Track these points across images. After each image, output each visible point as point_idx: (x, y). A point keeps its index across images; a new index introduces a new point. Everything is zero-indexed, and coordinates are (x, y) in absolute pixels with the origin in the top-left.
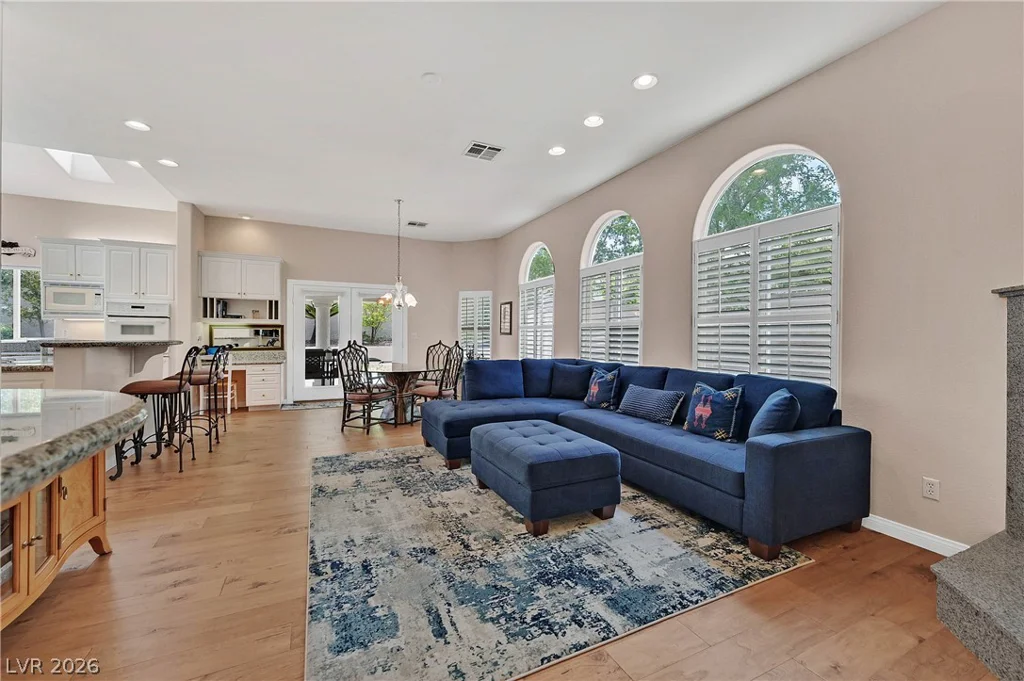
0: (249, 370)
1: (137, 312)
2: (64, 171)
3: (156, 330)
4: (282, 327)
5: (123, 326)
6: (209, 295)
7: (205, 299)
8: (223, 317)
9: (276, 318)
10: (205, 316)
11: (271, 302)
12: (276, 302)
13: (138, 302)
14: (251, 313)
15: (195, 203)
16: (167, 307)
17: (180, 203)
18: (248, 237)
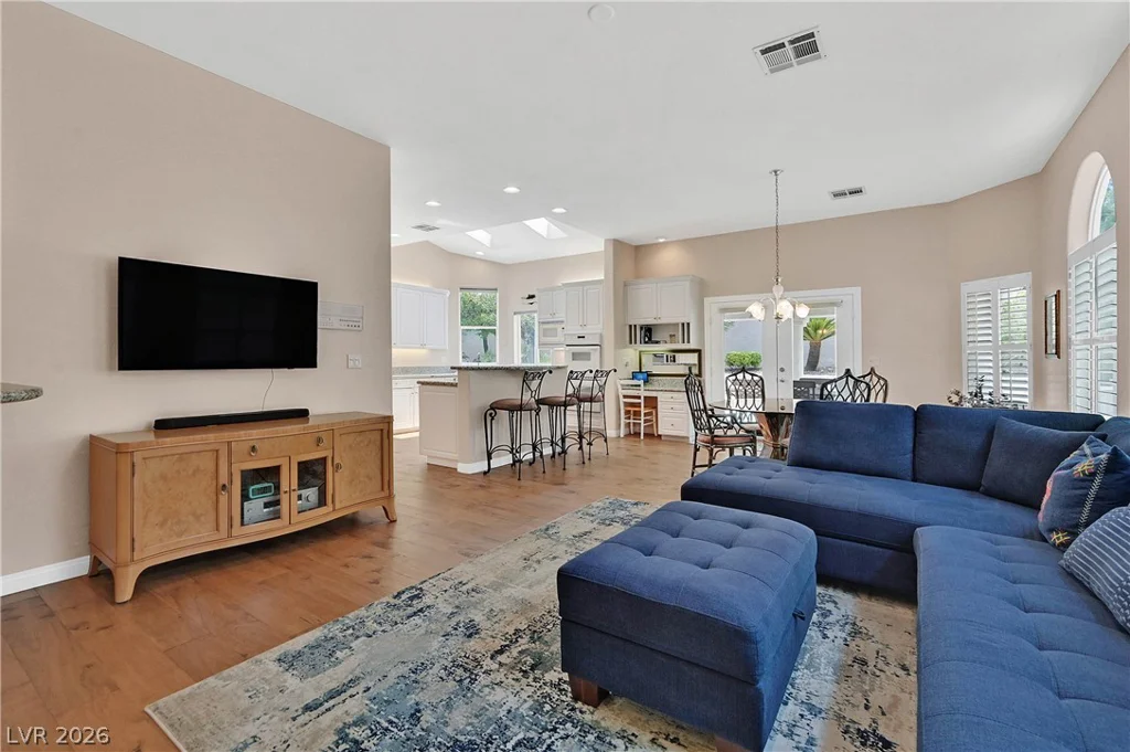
0: (659, 395)
1: (581, 341)
2: (540, 235)
3: (592, 357)
4: (699, 352)
5: (573, 354)
6: (632, 323)
7: (630, 326)
8: (646, 343)
9: (689, 342)
10: (631, 343)
11: (683, 324)
12: (688, 324)
13: (581, 333)
14: (668, 339)
15: (616, 237)
16: (598, 336)
17: (606, 240)
18: (669, 260)
